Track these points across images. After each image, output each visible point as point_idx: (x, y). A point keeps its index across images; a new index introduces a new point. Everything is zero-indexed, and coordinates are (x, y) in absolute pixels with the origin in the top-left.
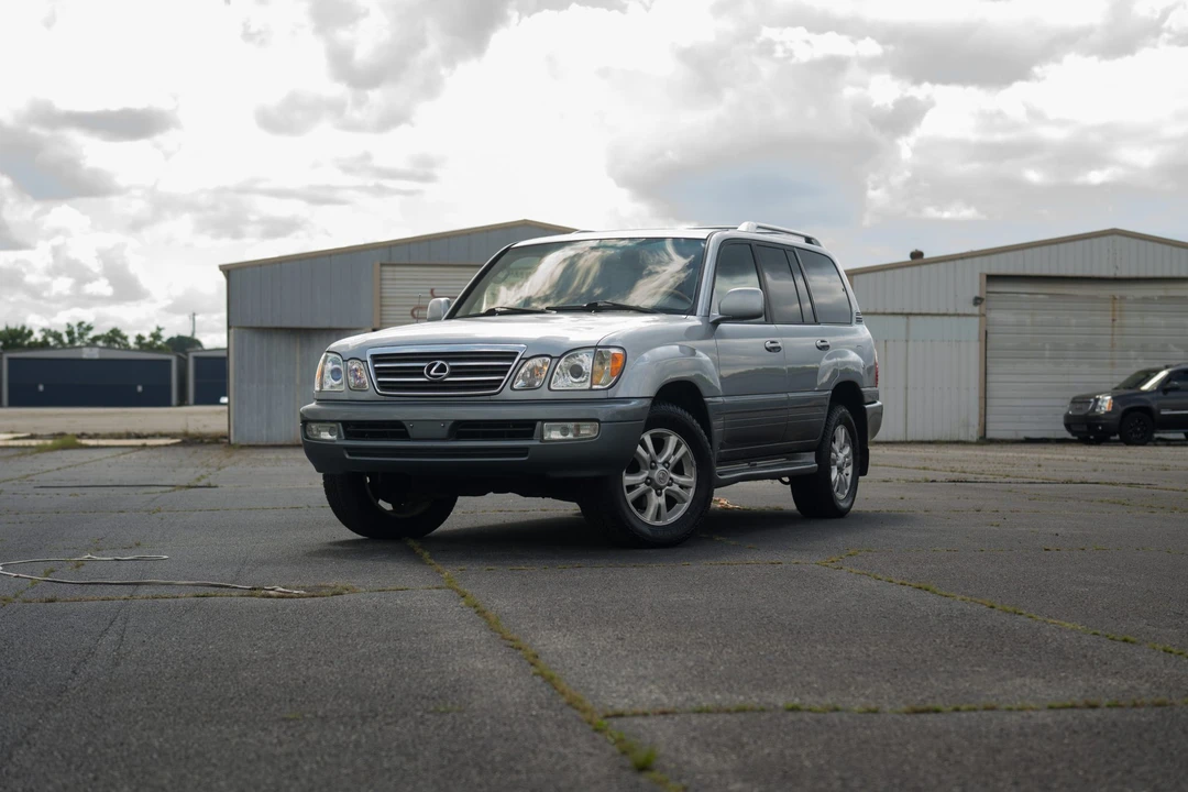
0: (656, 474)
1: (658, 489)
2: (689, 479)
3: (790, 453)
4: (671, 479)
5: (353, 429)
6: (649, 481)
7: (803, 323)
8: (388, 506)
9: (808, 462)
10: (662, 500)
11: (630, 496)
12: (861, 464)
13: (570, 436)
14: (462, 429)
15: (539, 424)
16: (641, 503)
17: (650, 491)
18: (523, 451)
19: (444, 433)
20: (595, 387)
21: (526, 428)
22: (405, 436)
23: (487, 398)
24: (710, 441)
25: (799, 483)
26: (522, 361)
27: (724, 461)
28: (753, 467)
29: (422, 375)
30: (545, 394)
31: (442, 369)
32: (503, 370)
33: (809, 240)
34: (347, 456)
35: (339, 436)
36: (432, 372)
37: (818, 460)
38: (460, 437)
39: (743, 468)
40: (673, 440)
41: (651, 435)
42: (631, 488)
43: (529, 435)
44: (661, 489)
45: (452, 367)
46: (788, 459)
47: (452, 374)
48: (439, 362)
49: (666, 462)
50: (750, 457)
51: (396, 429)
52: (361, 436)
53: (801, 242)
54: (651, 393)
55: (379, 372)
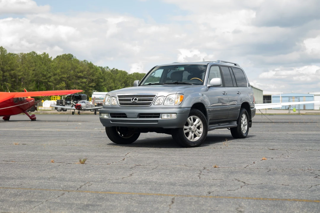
0: (192, 127)
1: (192, 132)
3: (230, 122)
4: (196, 130)
5: (113, 115)
6: (190, 129)
7: (233, 87)
9: (235, 124)
10: (193, 135)
11: (185, 132)
12: (249, 125)
13: (169, 117)
14: (141, 115)
15: (161, 114)
16: (187, 134)
17: (190, 131)
18: (157, 121)
19: (136, 116)
20: (175, 104)
21: (158, 115)
22: (126, 117)
23: (148, 107)
24: (207, 119)
25: (233, 130)
26: (157, 98)
27: (211, 124)
28: (220, 125)
29: (131, 101)
30: (162, 106)
31: (136, 99)
32: (151, 100)
33: (235, 65)
34: (111, 122)
35: (109, 117)
36: (133, 100)
37: (237, 124)
38: (140, 117)
39: (216, 126)
40: (198, 119)
41: (193, 117)
42: (185, 129)
43: (158, 117)
45: (138, 99)
47: (138, 101)
48: (135, 98)
49: (195, 125)
50: (218, 123)
51: (124, 115)
52: (115, 117)
53: (233, 65)
54: (191, 106)
55: (120, 100)
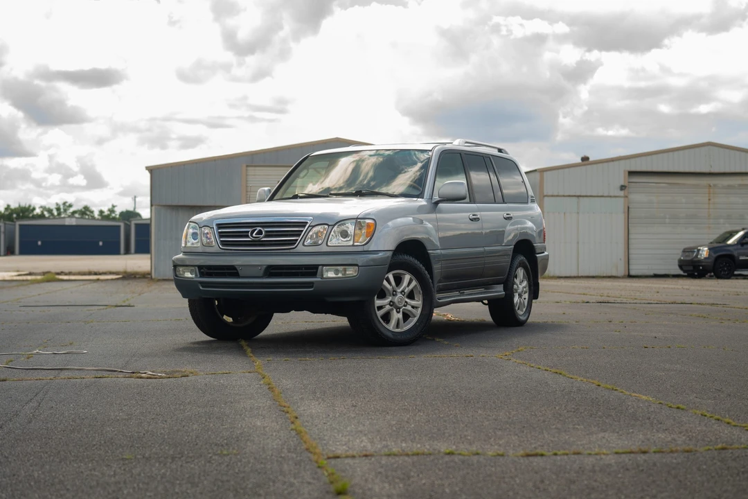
0: (396, 299)
1: (398, 309)
2: (418, 302)
3: (487, 285)
4: (406, 302)
5: (205, 270)
6: (392, 304)
7: (495, 202)
8: (230, 320)
9: (499, 291)
10: (400, 316)
11: (380, 313)
12: (534, 292)
13: (340, 275)
14: (272, 271)
15: (320, 267)
16: (387, 317)
17: (393, 309)
18: (310, 285)
19: (261, 273)
20: (356, 244)
21: (312, 270)
22: (236, 275)
23: (288, 251)
24: (432, 278)
25: (494, 304)
26: (310, 228)
27: (440, 290)
28: (463, 294)
29: (247, 236)
30: (324, 248)
31: (260, 232)
32: (298, 234)
33: (500, 150)
34: (201, 288)
35: (196, 275)
36: (254, 235)
37: (505, 290)
38: (271, 276)
39: (455, 295)
40: (407, 277)
41: (393, 274)
42: (380, 308)
43: (314, 274)
44: (400, 309)
45: (266, 232)
46: (486, 289)
47: (266, 236)
48: (258, 229)
49: (403, 291)
50: (460, 288)
51: (231, 271)
52: (210, 275)
53: (495, 152)
54: (392, 247)
55: (221, 235)
